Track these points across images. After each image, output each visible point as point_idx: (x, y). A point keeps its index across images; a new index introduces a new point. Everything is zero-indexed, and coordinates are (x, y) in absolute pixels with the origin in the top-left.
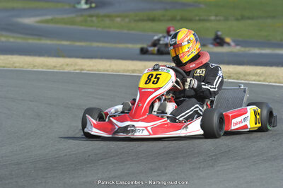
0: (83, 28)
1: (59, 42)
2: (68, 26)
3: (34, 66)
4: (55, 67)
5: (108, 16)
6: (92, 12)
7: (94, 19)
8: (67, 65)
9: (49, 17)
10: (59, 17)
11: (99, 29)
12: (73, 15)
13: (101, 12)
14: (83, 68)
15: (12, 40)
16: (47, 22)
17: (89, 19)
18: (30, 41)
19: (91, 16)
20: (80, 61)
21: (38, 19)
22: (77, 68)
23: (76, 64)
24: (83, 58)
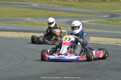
0: (106, 25)
2: (100, 24)
5: (117, 20)
6: (110, 19)
7: (111, 21)
9: (93, 21)
10: (97, 20)
11: (112, 25)
12: (103, 20)
13: (114, 19)
16: (91, 22)
17: (109, 21)
19: (110, 20)
21: (88, 21)
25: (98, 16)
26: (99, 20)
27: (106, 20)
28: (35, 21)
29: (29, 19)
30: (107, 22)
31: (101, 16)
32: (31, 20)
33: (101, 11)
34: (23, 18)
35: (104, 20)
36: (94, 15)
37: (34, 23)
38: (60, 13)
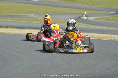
1: (103, 28)
2: (107, 21)
3: (94, 37)
4: (103, 38)
6: (117, 15)
8: (108, 37)
10: (103, 17)
12: (109, 17)
14: (115, 38)
15: (84, 26)
16: (98, 19)
17: (116, 18)
18: (91, 27)
20: (113, 36)
21: (94, 18)
22: (112, 38)
23: (112, 37)
24: (114, 34)
25: (103, 12)
26: (105, 17)
27: (113, 17)
28: (39, 17)
29: (32, 15)
30: (114, 19)
31: (107, 13)
32: (34, 16)
33: (105, 7)
34: (26, 14)
35: (111, 17)
36: (100, 11)
37: (38, 19)
38: (63, 9)
